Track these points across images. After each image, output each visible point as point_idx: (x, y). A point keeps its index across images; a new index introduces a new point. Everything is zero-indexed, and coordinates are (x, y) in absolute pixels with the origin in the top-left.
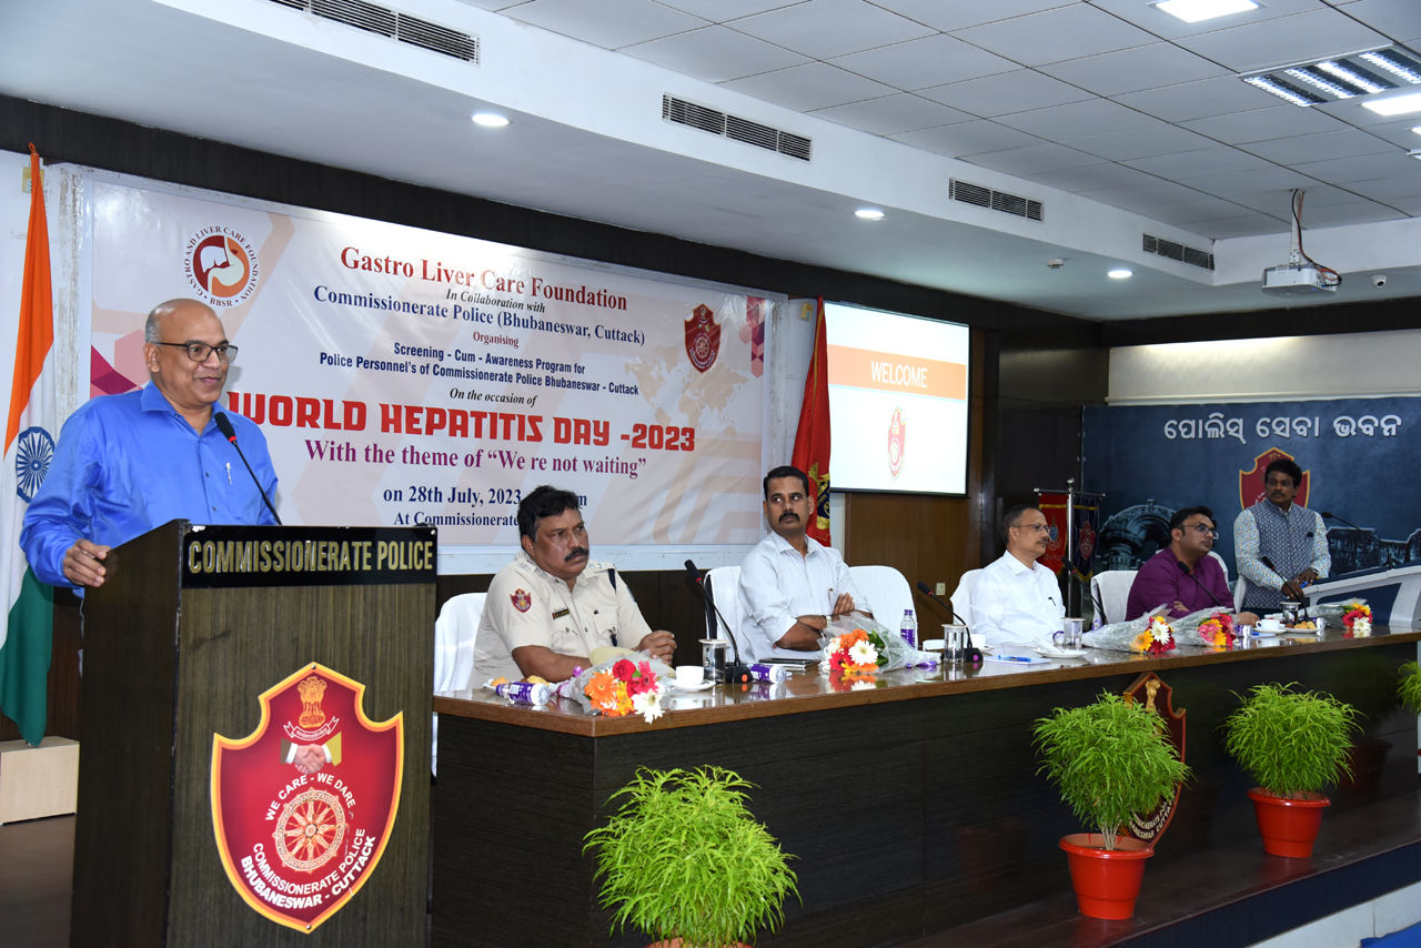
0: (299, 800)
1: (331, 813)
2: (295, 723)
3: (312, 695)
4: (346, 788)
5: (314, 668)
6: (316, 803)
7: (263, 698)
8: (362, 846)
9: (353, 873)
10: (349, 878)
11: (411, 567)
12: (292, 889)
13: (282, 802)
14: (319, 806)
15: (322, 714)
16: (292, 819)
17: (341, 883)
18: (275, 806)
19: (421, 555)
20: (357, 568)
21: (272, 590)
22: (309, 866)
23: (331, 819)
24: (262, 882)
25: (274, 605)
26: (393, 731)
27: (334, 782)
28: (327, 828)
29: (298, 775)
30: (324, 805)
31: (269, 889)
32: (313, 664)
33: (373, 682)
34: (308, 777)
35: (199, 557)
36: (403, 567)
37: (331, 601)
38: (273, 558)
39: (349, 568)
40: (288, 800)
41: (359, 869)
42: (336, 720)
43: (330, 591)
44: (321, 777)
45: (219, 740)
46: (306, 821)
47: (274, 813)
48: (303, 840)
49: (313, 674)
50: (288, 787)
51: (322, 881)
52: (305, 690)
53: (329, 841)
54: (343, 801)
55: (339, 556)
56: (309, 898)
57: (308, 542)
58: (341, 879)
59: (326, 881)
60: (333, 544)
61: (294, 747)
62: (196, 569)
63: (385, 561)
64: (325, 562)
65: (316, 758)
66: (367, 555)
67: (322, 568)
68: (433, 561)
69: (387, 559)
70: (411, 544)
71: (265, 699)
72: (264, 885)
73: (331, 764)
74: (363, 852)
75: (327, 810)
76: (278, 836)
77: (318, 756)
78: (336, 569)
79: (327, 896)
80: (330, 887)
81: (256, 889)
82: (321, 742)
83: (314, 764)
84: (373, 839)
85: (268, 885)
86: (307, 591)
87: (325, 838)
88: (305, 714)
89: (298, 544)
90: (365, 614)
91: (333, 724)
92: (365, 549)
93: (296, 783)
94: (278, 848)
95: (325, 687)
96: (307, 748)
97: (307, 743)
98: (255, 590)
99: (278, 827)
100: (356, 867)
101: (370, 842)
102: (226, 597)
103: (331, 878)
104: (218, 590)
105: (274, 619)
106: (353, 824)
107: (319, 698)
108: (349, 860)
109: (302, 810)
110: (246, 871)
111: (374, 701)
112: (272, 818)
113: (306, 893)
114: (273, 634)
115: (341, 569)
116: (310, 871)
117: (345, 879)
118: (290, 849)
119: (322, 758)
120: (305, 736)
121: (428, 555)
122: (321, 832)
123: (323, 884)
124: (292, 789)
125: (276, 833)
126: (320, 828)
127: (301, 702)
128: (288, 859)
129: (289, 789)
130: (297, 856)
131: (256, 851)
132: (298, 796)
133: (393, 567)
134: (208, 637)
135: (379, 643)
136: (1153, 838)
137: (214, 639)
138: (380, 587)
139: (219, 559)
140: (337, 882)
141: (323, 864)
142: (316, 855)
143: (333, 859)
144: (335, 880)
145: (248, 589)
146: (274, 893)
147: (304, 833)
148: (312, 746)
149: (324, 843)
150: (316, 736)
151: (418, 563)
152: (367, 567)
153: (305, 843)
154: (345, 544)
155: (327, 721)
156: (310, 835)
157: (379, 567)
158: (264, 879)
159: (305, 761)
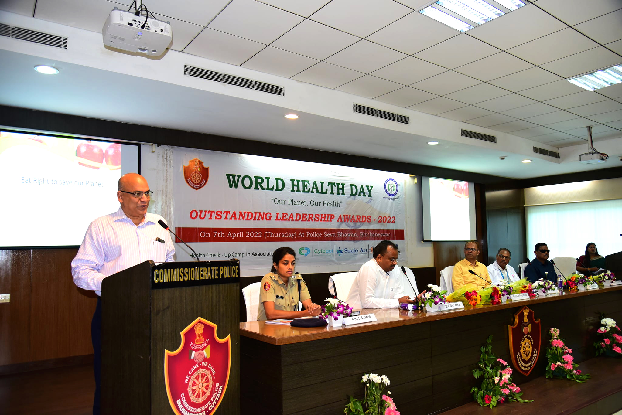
0: (196, 374)
1: (207, 378)
2: (194, 343)
3: (199, 330)
4: (212, 367)
5: (200, 319)
6: (202, 374)
7: (182, 333)
8: (218, 390)
9: (216, 401)
10: (214, 403)
11: (231, 277)
12: (195, 410)
13: (190, 375)
14: (203, 375)
15: (203, 338)
16: (194, 382)
17: (212, 405)
18: (188, 377)
19: (234, 271)
20: (213, 278)
21: (184, 288)
22: (200, 400)
23: (207, 381)
24: (184, 409)
25: (185, 294)
26: (227, 342)
27: (208, 365)
28: (206, 384)
29: (195, 364)
30: (205, 375)
31: (187, 412)
32: (199, 318)
33: (220, 323)
34: (199, 364)
35: (158, 276)
36: (229, 277)
37: (205, 291)
38: (184, 275)
39: (210, 278)
40: (192, 374)
41: (218, 399)
42: (207, 340)
43: (204, 287)
44: (204, 364)
45: (167, 352)
46: (199, 382)
47: (187, 380)
48: (198, 390)
49: (199, 322)
50: (192, 369)
51: (205, 406)
52: (197, 329)
53: (207, 389)
54: (211, 372)
55: (207, 273)
56: (201, 413)
57: (196, 268)
58: (212, 404)
59: (207, 406)
60: (205, 268)
61: (194, 352)
62: (156, 281)
63: (223, 274)
64: (202, 276)
65: (201, 356)
66: (216, 272)
67: (201, 278)
68: (238, 273)
69: (223, 273)
70: (231, 267)
71: (183, 334)
72: (185, 410)
73: (207, 358)
74: (219, 392)
75: (206, 377)
76: (189, 389)
77: (202, 355)
78: (206, 278)
79: (207, 412)
80: (208, 408)
81: (182, 412)
82: (203, 349)
83: (201, 359)
84: (222, 386)
85: (187, 410)
86: (196, 288)
87: (205, 388)
88: (197, 338)
89: (193, 269)
90: (216, 297)
91: (207, 341)
92: (216, 270)
93: (195, 367)
94: (189, 394)
95: (203, 327)
96: (198, 352)
97: (198, 350)
98: (178, 288)
99: (189, 386)
100: (217, 398)
101: (221, 387)
102: (167, 292)
103: (208, 404)
104: (165, 289)
105: (185, 301)
106: (215, 381)
107: (202, 331)
108: (214, 396)
109: (197, 378)
110: (178, 405)
111: (220, 331)
112: (187, 382)
113: (200, 411)
114: (185, 307)
115: (208, 278)
116: (201, 402)
117: (213, 404)
118: (194, 394)
119: (203, 356)
120: (197, 348)
121: (237, 271)
122: (204, 386)
123: (206, 407)
124: (193, 370)
125: (188, 388)
126: (204, 384)
127: (195, 334)
128: (193, 398)
129: (192, 370)
130: (196, 397)
131: (182, 397)
132: (196, 373)
133: (225, 277)
134: (162, 309)
135: (221, 308)
136: (530, 370)
137: (164, 310)
138: (221, 285)
139: (165, 277)
140: (210, 405)
141: (205, 399)
142: (203, 396)
143: (209, 396)
144: (209, 404)
145: (175, 288)
146: (189, 413)
147: (198, 387)
148: (200, 351)
149: (205, 390)
150: (201, 347)
151: (234, 275)
152: (216, 277)
153: (199, 391)
154: (209, 268)
155: (205, 341)
156: (200, 388)
157: (221, 277)
158: (185, 408)
159: (197, 358)
